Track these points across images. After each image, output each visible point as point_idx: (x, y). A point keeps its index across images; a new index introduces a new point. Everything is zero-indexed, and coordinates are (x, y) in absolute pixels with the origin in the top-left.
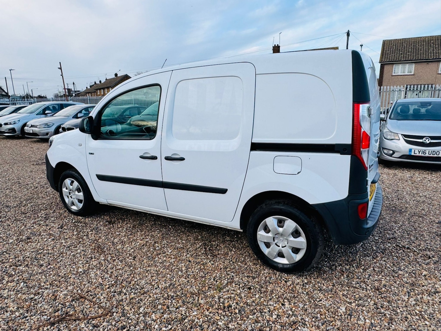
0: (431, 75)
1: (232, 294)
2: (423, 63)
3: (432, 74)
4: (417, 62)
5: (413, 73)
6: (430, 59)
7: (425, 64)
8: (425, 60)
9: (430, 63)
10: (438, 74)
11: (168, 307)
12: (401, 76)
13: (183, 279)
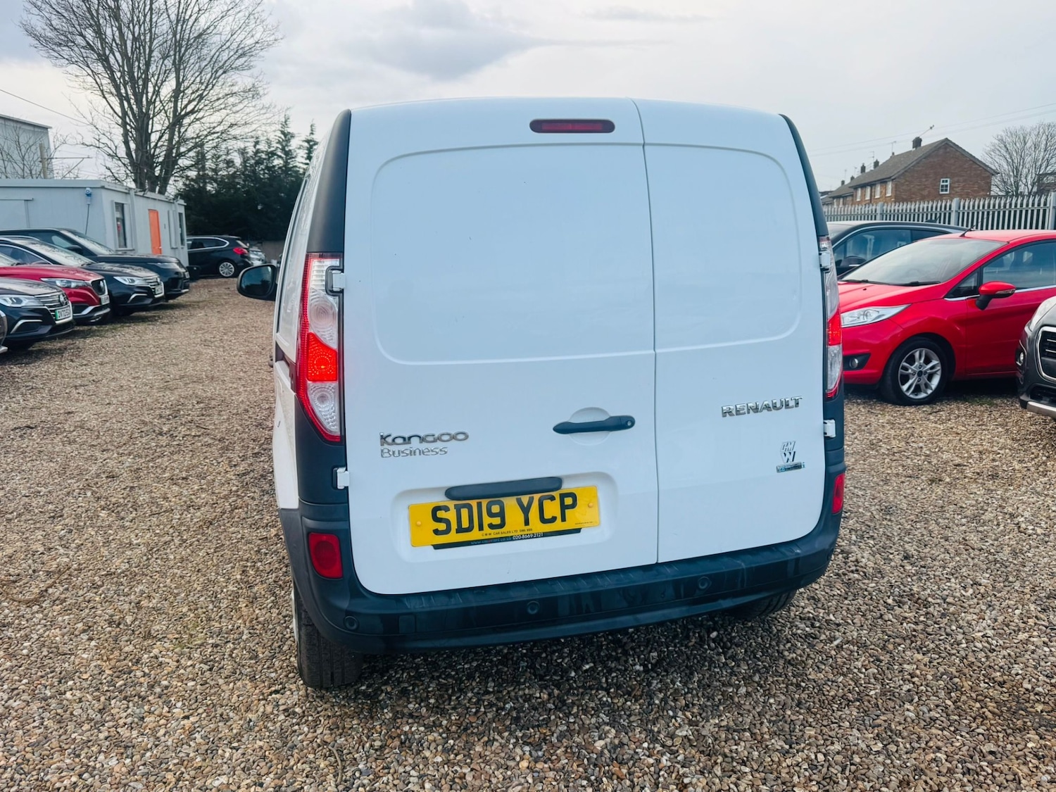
1: (178, 661)
11: (84, 631)
13: (185, 610)
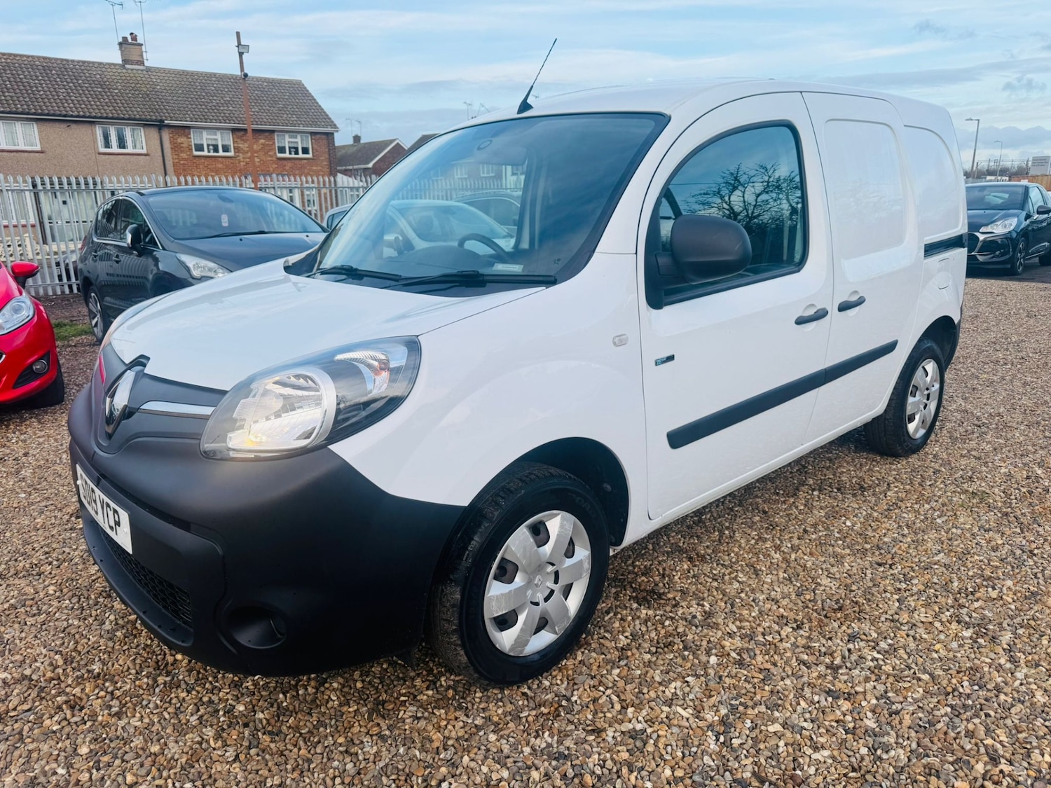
0: (85, 155)
2: (57, 125)
3: (85, 153)
4: (41, 118)
5: (38, 148)
6: (72, 116)
7: (63, 126)
8: (60, 115)
9: (74, 126)
10: (100, 154)
12: (12, 154)
